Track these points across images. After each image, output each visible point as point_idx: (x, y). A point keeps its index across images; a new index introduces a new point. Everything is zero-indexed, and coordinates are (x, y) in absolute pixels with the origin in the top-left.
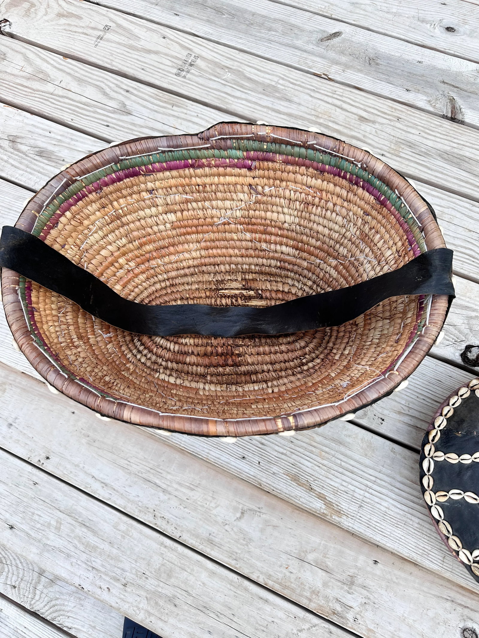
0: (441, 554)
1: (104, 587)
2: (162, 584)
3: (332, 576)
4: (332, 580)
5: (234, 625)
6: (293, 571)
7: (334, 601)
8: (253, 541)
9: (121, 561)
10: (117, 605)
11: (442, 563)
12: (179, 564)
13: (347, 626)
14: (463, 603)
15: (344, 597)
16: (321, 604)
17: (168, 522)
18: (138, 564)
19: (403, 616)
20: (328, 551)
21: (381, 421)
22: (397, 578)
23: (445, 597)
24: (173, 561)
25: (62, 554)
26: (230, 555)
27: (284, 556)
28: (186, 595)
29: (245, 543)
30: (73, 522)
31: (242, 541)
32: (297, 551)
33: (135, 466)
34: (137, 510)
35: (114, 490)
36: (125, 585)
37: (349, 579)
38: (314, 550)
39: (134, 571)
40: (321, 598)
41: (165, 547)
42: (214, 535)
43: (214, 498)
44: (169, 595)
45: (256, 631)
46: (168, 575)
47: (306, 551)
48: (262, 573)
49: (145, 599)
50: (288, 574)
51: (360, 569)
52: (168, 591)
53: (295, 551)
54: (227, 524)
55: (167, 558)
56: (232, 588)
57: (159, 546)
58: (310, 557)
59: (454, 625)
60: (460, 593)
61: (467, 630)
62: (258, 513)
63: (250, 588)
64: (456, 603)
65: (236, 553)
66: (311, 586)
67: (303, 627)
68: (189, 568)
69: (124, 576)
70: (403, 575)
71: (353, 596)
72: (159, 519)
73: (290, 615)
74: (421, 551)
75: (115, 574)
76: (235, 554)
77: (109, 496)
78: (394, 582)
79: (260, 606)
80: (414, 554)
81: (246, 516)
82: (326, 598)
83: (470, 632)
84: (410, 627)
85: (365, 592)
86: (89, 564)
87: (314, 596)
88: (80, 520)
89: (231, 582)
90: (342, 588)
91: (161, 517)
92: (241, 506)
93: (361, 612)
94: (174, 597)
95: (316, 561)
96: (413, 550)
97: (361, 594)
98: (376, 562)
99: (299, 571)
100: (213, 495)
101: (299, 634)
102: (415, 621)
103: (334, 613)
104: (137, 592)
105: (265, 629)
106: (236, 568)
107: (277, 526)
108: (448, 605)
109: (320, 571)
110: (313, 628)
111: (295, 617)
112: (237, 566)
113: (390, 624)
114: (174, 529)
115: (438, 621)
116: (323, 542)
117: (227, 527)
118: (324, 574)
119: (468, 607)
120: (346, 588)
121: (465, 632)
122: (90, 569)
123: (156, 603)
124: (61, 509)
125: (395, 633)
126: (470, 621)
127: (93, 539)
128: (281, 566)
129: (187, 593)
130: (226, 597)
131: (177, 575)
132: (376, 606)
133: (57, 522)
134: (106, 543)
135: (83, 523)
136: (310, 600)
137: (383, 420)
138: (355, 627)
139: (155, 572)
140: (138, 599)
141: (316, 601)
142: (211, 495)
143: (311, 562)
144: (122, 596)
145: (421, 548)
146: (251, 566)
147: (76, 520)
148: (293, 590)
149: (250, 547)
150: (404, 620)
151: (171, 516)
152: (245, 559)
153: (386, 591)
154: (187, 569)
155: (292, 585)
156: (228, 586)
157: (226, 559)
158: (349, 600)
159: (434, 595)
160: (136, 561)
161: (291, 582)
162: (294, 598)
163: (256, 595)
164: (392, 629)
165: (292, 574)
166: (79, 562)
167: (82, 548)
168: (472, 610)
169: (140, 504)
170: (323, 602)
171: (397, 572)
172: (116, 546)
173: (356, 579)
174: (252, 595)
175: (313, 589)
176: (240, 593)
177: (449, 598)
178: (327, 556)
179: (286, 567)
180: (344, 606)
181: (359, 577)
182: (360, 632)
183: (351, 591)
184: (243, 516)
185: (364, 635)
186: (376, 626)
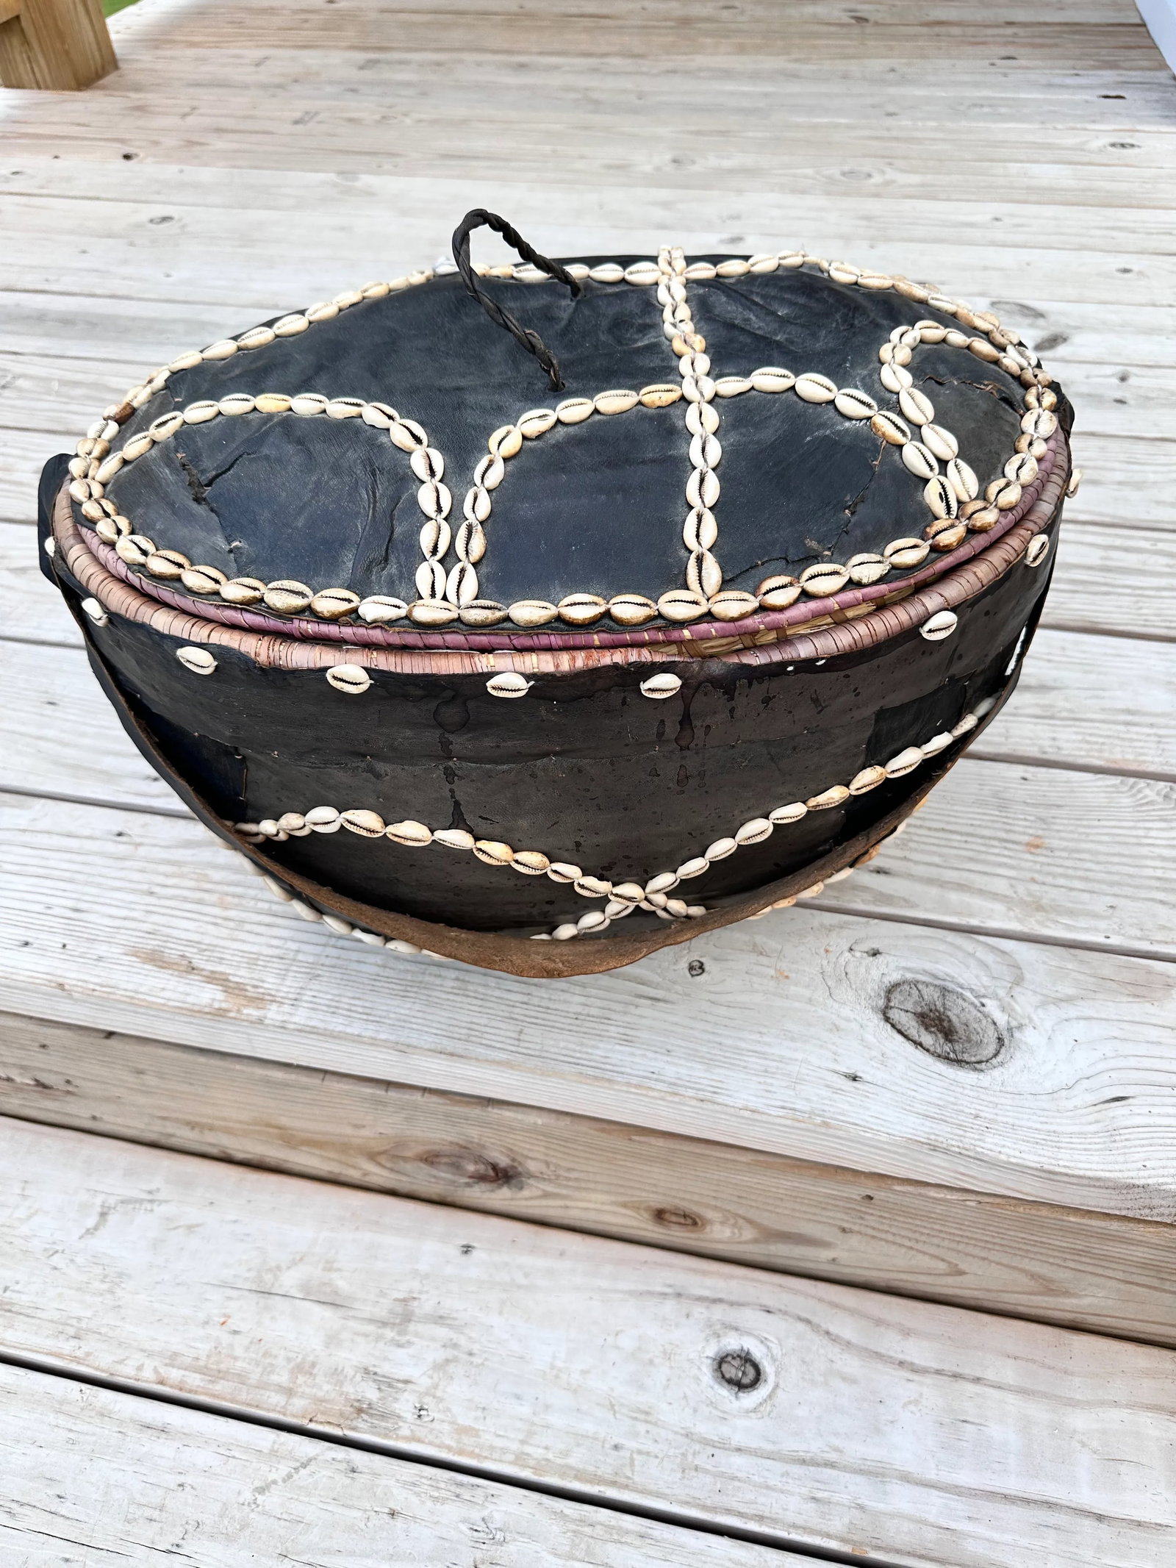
0: (512, 1028)
3: (351, 1313)
4: (351, 1323)
5: (61, 1528)
6: (243, 1327)
7: (358, 1377)
8: (129, 1276)
11: (516, 1043)
13: (398, 1438)
14: (706, 1293)
15: (386, 1359)
16: (320, 1394)
19: (553, 1367)
20: (337, 1253)
22: (526, 1275)
23: (659, 1289)
26: (61, 1328)
27: (217, 1295)
29: (105, 1286)
31: (97, 1285)
32: (251, 1274)
37: (399, 1309)
38: (300, 1260)
40: (319, 1380)
42: (17, 1288)
43: (24, 1197)
45: (129, 1527)
47: (278, 1268)
48: (150, 1354)
50: (226, 1338)
51: (427, 1276)
53: (247, 1275)
54: (56, 1252)
56: (62, 1420)
58: (289, 1281)
59: (691, 1356)
60: (695, 1271)
61: (729, 1359)
62: (146, 1205)
63: (116, 1407)
64: (688, 1297)
65: (79, 1319)
66: (292, 1355)
67: (272, 1476)
70: (541, 1263)
71: (411, 1350)
73: (233, 1453)
74: (465, 1031)
76: (74, 1322)
78: (520, 1287)
79: (145, 1449)
80: (445, 1042)
81: (112, 1218)
82: (336, 1374)
83: (736, 1363)
84: (575, 1392)
85: (443, 1332)
87: (301, 1379)
89: (60, 1407)
90: (379, 1338)
92: (99, 1200)
93: (436, 1387)
95: (305, 1286)
96: (444, 1033)
97: (433, 1339)
98: (467, 1249)
99: (259, 1323)
100: (24, 1189)
101: (260, 1499)
102: (588, 1372)
103: (360, 1411)
105: (156, 1514)
106: (76, 1359)
107: (198, 1225)
108: (669, 1307)
109: (317, 1309)
110: (302, 1471)
112: (79, 1353)
113: (518, 1397)
115: (647, 1357)
116: (323, 1234)
117: (56, 1260)
118: (328, 1313)
119: (720, 1301)
120: (389, 1333)
121: (725, 1367)
125: (536, 1420)
126: (733, 1333)
128: (206, 1323)
130: (43, 1452)
132: (473, 1359)
136: (290, 1392)
138: (421, 1433)
141: (308, 1390)
142: (18, 1191)
143: (294, 1292)
145: (464, 1025)
146: (120, 1344)
148: (241, 1378)
149: (119, 1293)
150: (557, 1377)
152: (103, 1330)
153: (501, 1313)
155: (239, 1364)
156: (51, 1418)
157: (50, 1344)
158: (401, 1363)
159: (631, 1293)
161: (236, 1358)
162: (243, 1397)
163: (133, 1421)
164: (525, 1410)
165: (237, 1337)
168: (732, 1304)
170: (326, 1387)
171: (527, 1260)
173: (416, 1303)
174: (121, 1422)
175: (299, 1360)
176: (85, 1428)
177: (669, 1290)
178: (335, 1265)
179: (222, 1320)
180: (388, 1384)
181: (424, 1297)
182: (437, 1441)
183: (403, 1339)
184: (106, 1221)
185: (449, 1449)
186: (479, 1413)
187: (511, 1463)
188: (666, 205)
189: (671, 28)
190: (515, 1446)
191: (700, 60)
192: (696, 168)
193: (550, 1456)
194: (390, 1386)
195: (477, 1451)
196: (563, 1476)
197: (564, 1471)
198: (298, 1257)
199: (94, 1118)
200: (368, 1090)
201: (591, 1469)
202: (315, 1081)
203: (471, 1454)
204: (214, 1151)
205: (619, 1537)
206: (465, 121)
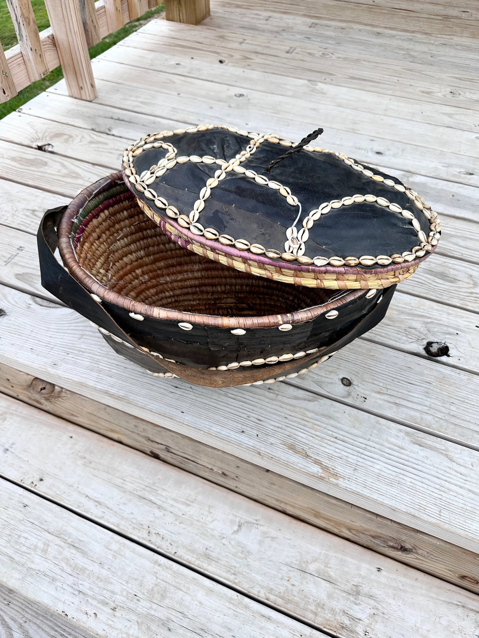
0: (437, 509)
1: (91, 612)
2: (155, 606)
3: (337, 587)
4: (336, 591)
6: (295, 583)
7: (341, 614)
8: (252, 553)
9: (111, 583)
10: (104, 632)
12: (174, 584)
14: (475, 608)
15: (351, 609)
16: (328, 617)
17: (163, 538)
18: (129, 585)
19: (416, 626)
20: (329, 560)
21: (364, 399)
22: (403, 585)
23: (455, 602)
24: (167, 580)
25: (46, 578)
26: (228, 569)
27: (285, 568)
28: (181, 618)
29: (243, 556)
30: (62, 544)
31: (240, 554)
32: (297, 562)
33: (130, 484)
34: (130, 527)
35: (108, 508)
36: (114, 609)
37: (355, 589)
38: (315, 560)
39: (125, 593)
40: (326, 612)
41: (159, 565)
42: (211, 549)
43: (210, 513)
44: (163, 618)
46: (162, 596)
47: (307, 562)
48: (262, 587)
49: (136, 624)
50: (290, 587)
51: (364, 577)
52: (162, 613)
53: (295, 562)
54: (224, 538)
55: (161, 577)
56: (231, 606)
57: (153, 565)
58: (312, 568)
59: (470, 633)
60: (469, 598)
62: (255, 525)
63: (251, 606)
64: (467, 608)
65: (235, 567)
66: (315, 599)
68: (184, 586)
69: (113, 599)
70: (408, 581)
71: (360, 607)
72: (154, 535)
73: (295, 633)
75: (103, 598)
76: (233, 568)
77: (103, 515)
78: (401, 590)
79: (263, 625)
81: (243, 528)
82: (332, 610)
85: (372, 602)
86: (76, 587)
87: (319, 610)
88: (70, 540)
89: (230, 601)
90: (348, 599)
91: (155, 534)
92: (238, 519)
93: (371, 624)
94: (169, 619)
95: (318, 571)
96: (410, 506)
97: (369, 604)
98: (379, 570)
99: (302, 583)
100: (209, 509)
102: (429, 631)
103: (343, 627)
104: (127, 617)
106: (235, 583)
107: (275, 538)
108: (460, 611)
109: (323, 582)
111: (301, 636)
112: (236, 581)
114: (169, 545)
115: (452, 630)
116: (323, 552)
117: (224, 541)
118: (328, 585)
120: (352, 598)
122: (77, 593)
123: (148, 628)
124: (50, 531)
127: (81, 561)
128: (282, 579)
129: (183, 615)
130: (226, 617)
131: (171, 595)
132: (384, 616)
133: (45, 544)
134: (96, 564)
135: (73, 544)
136: (316, 614)
137: (366, 399)
139: (147, 593)
140: (128, 624)
141: (322, 615)
142: (207, 510)
143: (314, 573)
144: (110, 622)
145: (417, 503)
146: (251, 581)
147: (65, 541)
148: (297, 604)
149: (249, 560)
150: (417, 630)
151: (166, 532)
152: (244, 574)
153: (394, 599)
154: (182, 588)
155: (296, 598)
156: (227, 604)
157: (224, 574)
158: (357, 611)
159: (444, 601)
160: (127, 582)
161: (294, 596)
162: (298, 612)
163: (258, 612)
165: (294, 587)
166: (65, 586)
167: (69, 570)
169: (134, 521)
170: (329, 615)
171: (403, 580)
172: (106, 567)
173: (361, 588)
174: (253, 612)
175: (318, 602)
176: (241, 611)
177: (460, 604)
178: (329, 565)
179: (288, 579)
180: (352, 618)
181: (364, 586)
183: (357, 602)
184: (241, 529)
188: (450, 115)
189: (440, 20)
191: (456, 40)
192: (461, 98)
194: (353, 620)
198: (314, 559)
199: (236, 487)
200: (369, 515)
202: (349, 507)
204: (280, 509)
206: (358, 60)
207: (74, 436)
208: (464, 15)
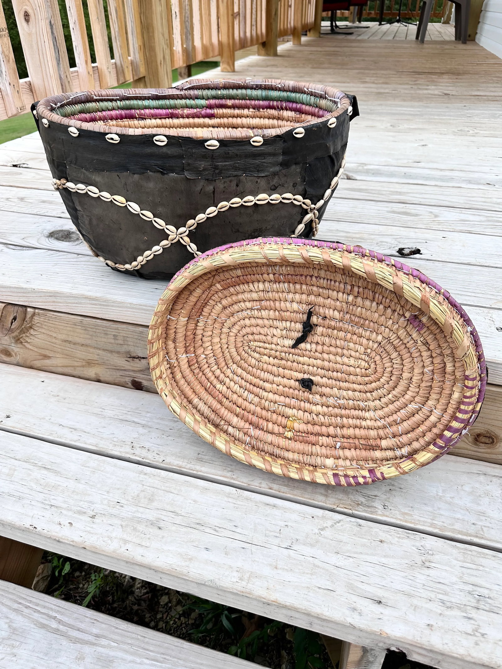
1: (65, 522)
2: (141, 510)
5: (237, 537)
9: (89, 495)
10: (81, 539)
12: (163, 488)
13: (377, 515)
14: (497, 475)
16: (339, 497)
17: (149, 450)
18: (111, 495)
19: (437, 495)
23: (476, 472)
24: (155, 486)
25: (11, 498)
26: (224, 469)
28: (173, 516)
30: (31, 467)
33: (110, 412)
34: (111, 445)
35: (85, 432)
36: (93, 517)
39: (105, 502)
41: (145, 474)
44: (151, 518)
45: (267, 539)
46: (149, 499)
49: (120, 527)
52: (151, 515)
55: (148, 484)
56: (230, 500)
57: (138, 475)
60: (490, 467)
63: (253, 497)
64: (489, 475)
67: (325, 525)
68: (175, 489)
69: (92, 508)
72: (138, 449)
73: (306, 516)
75: (79, 508)
76: (229, 467)
77: (79, 438)
79: (268, 512)
84: (450, 504)
86: (46, 502)
88: (40, 464)
89: (229, 495)
91: (140, 447)
94: (158, 520)
101: (322, 532)
102: (453, 498)
103: (358, 504)
104: (109, 522)
105: (278, 535)
108: (482, 478)
110: (338, 524)
111: (313, 517)
114: (156, 455)
115: (478, 494)
122: (48, 507)
123: (135, 529)
124: (17, 458)
125: (436, 512)
127: (52, 479)
129: (174, 514)
130: (225, 510)
131: (160, 498)
132: (403, 490)
133: (10, 469)
134: (70, 481)
135: (44, 466)
136: (326, 496)
139: (132, 499)
140: (111, 528)
141: (333, 496)
144: (89, 529)
146: (250, 476)
147: (35, 465)
150: (440, 498)
151: (152, 445)
154: (173, 491)
156: (226, 499)
157: (220, 473)
159: (464, 472)
160: (108, 492)
163: (261, 502)
164: (430, 509)
166: (33, 503)
167: (39, 489)
169: (115, 439)
172: (83, 482)
174: (256, 502)
176: (241, 503)
177: (481, 472)
182: (394, 517)
185: (401, 520)
186: (410, 509)
187: (429, 526)
189: (375, 95)
190: (429, 521)
192: (400, 128)
193: (446, 525)
194: (368, 497)
195: (413, 521)
196: (453, 532)
197: (454, 531)
201: (465, 531)
203: (411, 523)
205: (485, 556)
207: (46, 380)
208: (394, 92)
